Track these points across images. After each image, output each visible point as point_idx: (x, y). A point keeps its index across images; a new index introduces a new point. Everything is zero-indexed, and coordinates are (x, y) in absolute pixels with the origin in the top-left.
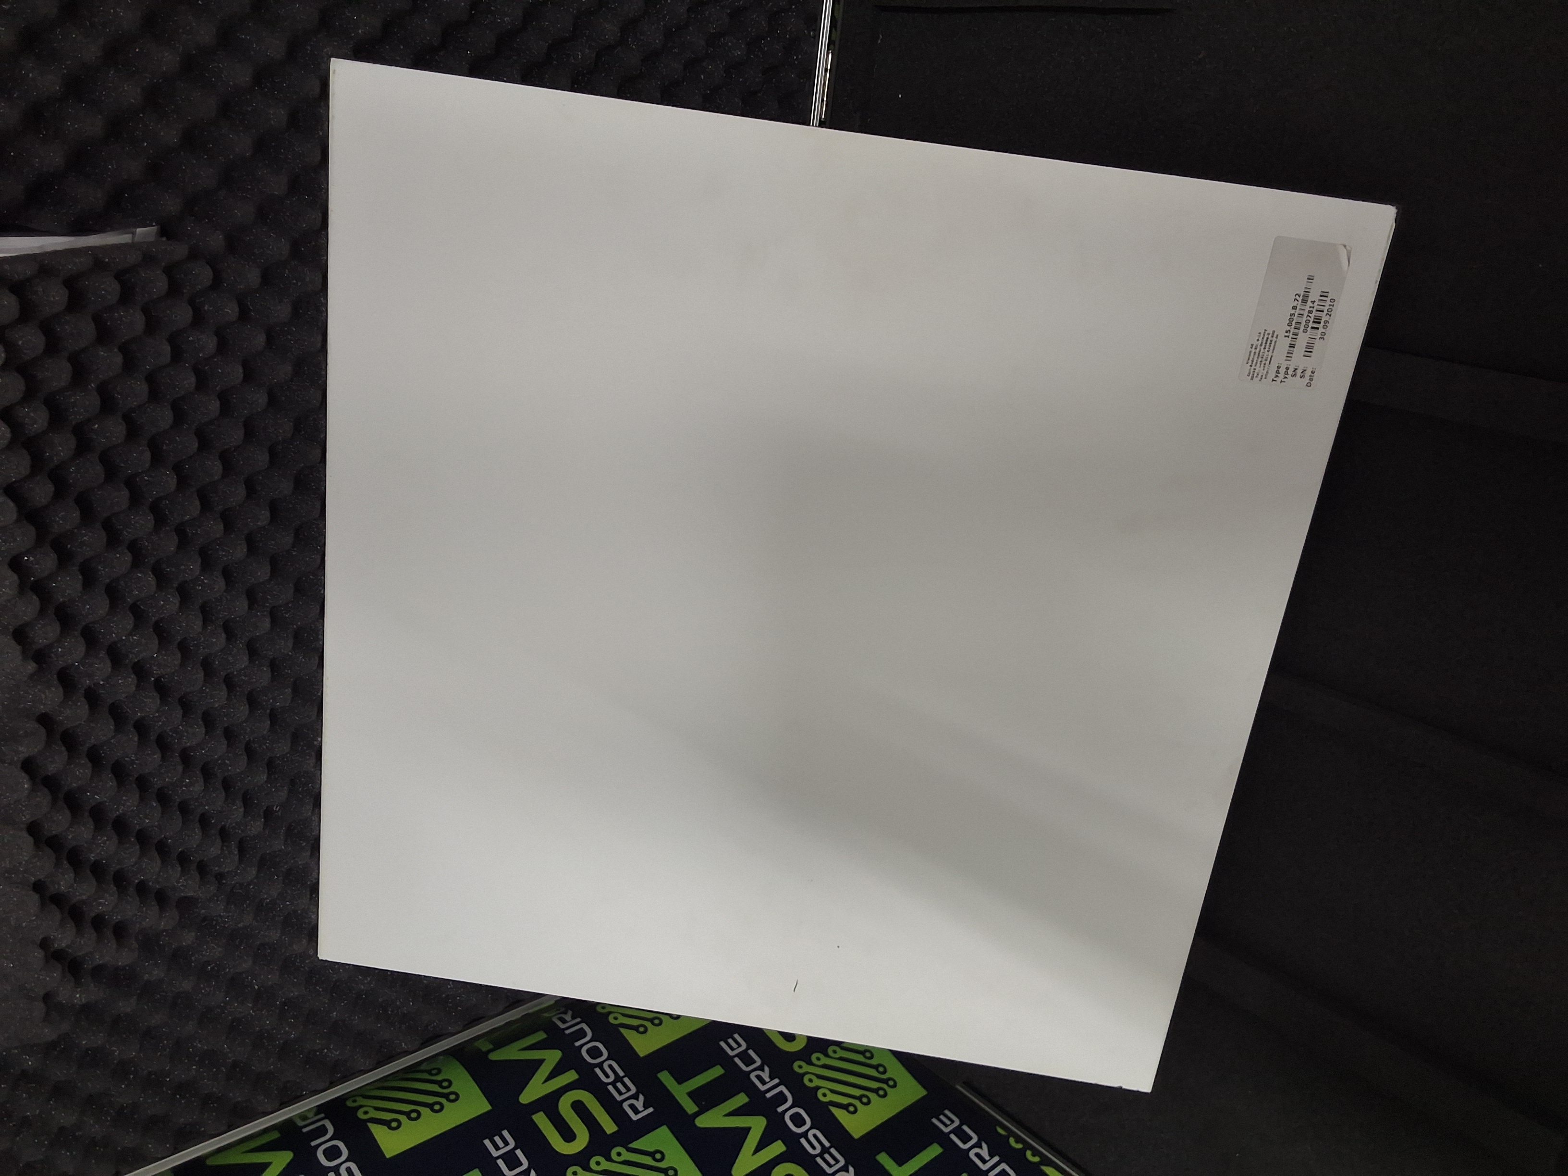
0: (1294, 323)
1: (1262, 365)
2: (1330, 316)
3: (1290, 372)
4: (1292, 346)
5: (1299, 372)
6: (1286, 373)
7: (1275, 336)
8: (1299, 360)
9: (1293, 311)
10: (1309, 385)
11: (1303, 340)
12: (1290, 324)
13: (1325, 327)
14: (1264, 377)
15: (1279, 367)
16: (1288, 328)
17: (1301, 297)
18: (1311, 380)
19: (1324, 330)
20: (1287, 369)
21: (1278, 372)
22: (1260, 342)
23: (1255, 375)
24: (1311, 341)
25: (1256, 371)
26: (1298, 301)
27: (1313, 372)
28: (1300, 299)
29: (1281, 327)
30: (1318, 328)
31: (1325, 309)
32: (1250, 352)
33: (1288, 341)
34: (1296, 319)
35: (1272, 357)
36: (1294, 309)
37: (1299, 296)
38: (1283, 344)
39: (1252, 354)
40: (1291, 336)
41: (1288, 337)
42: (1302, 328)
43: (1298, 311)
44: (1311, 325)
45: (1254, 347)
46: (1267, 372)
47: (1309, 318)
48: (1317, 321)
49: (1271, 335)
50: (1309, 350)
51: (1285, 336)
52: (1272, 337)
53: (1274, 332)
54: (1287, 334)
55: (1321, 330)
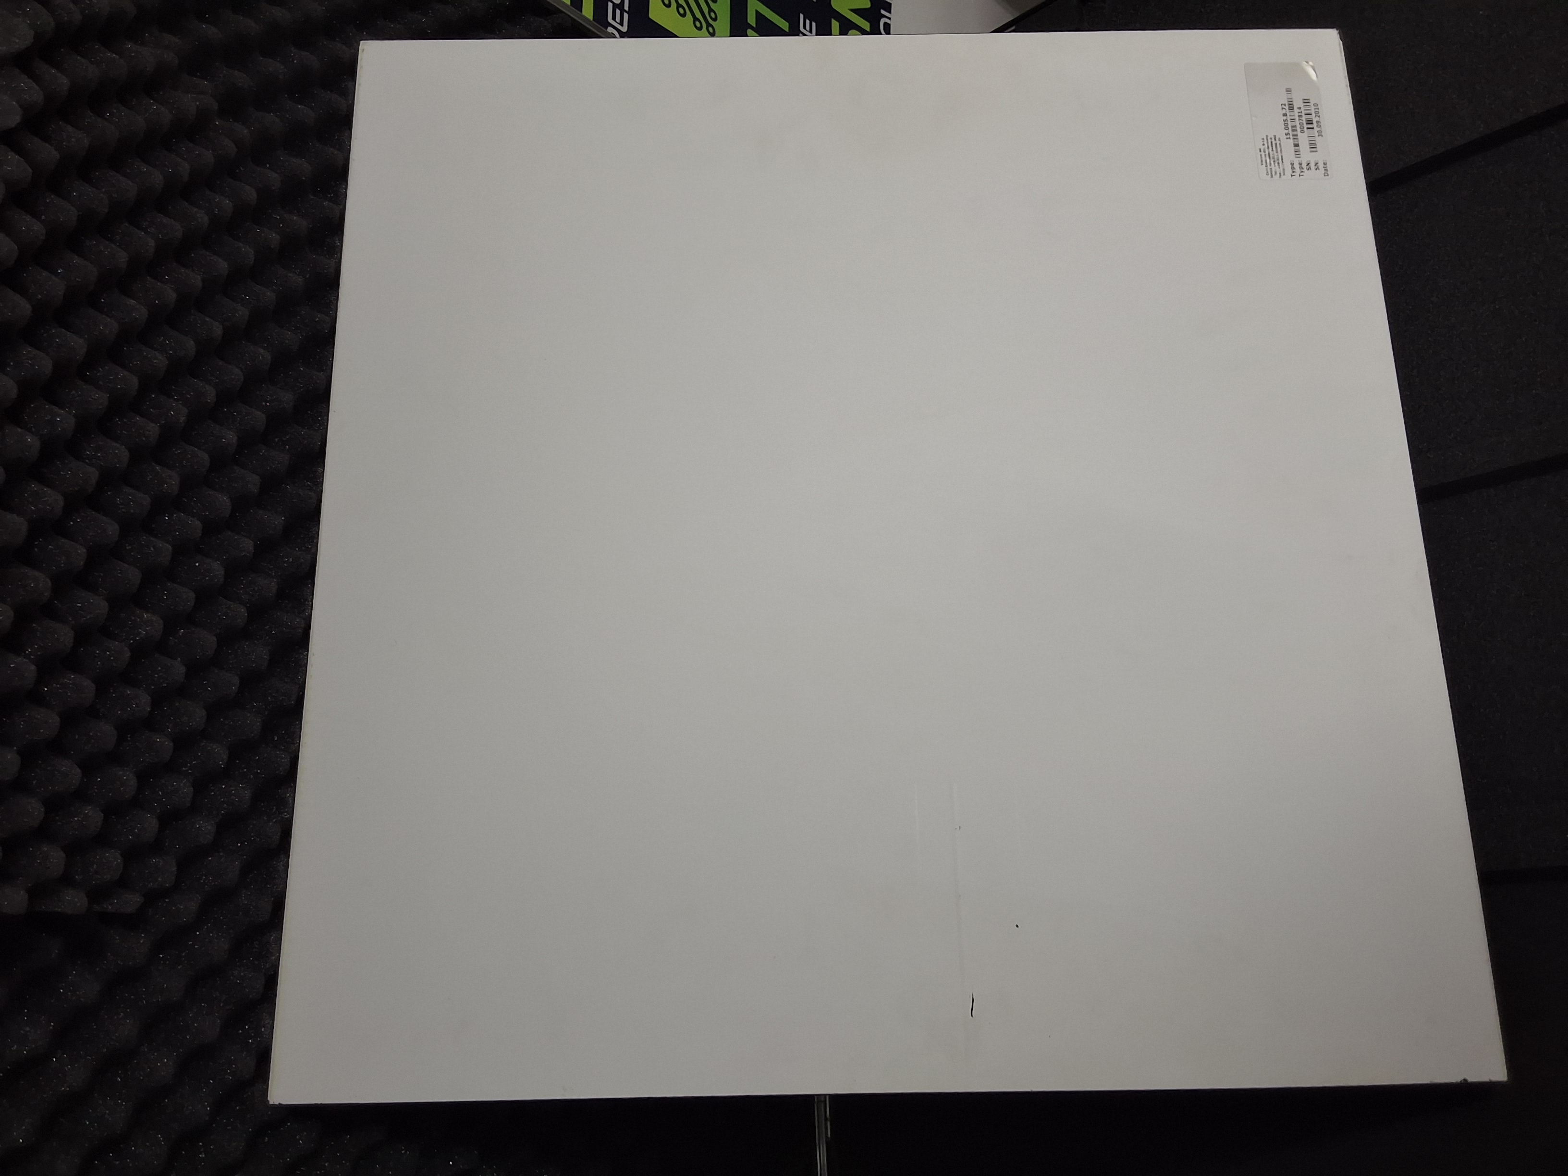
0: (1289, 126)
1: (1276, 164)
2: (1319, 117)
3: (1304, 166)
4: (1296, 145)
5: (1312, 165)
6: (1301, 168)
7: (1277, 139)
8: (1306, 155)
9: (1285, 118)
10: (1326, 174)
11: (1304, 139)
12: (1286, 128)
13: (1319, 126)
14: (1282, 174)
15: (1292, 164)
16: (1287, 131)
17: (1287, 105)
18: (1326, 170)
19: (1319, 129)
20: (1300, 164)
21: (1293, 168)
22: (1266, 146)
23: (1273, 173)
24: (1312, 139)
25: (1273, 170)
26: (1285, 109)
27: (1325, 164)
28: (1287, 107)
29: (1281, 132)
30: (1313, 128)
31: (1313, 112)
32: (1261, 155)
33: (1291, 142)
34: (1290, 124)
35: (1282, 156)
36: (1285, 116)
37: (1285, 105)
38: (1287, 145)
39: (1263, 156)
40: (1292, 137)
41: (1290, 138)
42: (1299, 130)
43: (1289, 118)
44: (1305, 126)
45: (1262, 150)
46: (1284, 170)
47: (1301, 121)
48: (1310, 122)
49: (1273, 139)
50: (1313, 147)
51: (1287, 138)
52: (1275, 140)
53: (1275, 136)
54: (1288, 136)
55: (1316, 129)
